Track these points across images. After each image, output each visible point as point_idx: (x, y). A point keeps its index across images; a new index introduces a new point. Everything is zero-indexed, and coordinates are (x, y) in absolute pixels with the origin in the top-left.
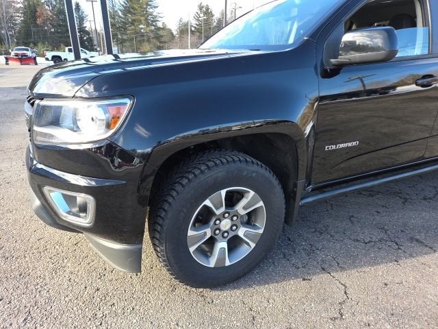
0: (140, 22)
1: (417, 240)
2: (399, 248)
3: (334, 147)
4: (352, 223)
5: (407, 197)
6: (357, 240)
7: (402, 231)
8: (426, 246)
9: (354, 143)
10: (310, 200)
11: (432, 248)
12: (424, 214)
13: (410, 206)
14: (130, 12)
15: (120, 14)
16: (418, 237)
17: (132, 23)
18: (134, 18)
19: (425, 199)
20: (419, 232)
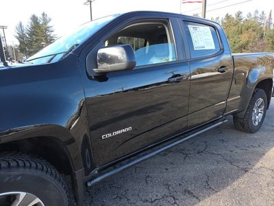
0: (42, 41)
1: (189, 192)
2: (175, 203)
3: (110, 135)
4: (147, 183)
5: (188, 152)
6: (147, 201)
7: (180, 185)
8: (194, 196)
9: (128, 129)
10: (98, 180)
11: (197, 198)
12: (196, 165)
13: (188, 161)
14: (34, 35)
15: (27, 36)
16: (189, 189)
17: (36, 42)
18: (37, 38)
19: (198, 153)
20: (192, 183)
